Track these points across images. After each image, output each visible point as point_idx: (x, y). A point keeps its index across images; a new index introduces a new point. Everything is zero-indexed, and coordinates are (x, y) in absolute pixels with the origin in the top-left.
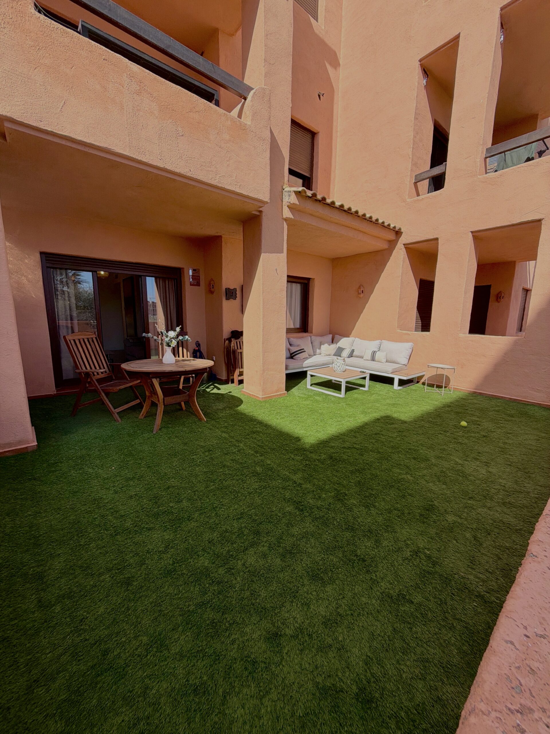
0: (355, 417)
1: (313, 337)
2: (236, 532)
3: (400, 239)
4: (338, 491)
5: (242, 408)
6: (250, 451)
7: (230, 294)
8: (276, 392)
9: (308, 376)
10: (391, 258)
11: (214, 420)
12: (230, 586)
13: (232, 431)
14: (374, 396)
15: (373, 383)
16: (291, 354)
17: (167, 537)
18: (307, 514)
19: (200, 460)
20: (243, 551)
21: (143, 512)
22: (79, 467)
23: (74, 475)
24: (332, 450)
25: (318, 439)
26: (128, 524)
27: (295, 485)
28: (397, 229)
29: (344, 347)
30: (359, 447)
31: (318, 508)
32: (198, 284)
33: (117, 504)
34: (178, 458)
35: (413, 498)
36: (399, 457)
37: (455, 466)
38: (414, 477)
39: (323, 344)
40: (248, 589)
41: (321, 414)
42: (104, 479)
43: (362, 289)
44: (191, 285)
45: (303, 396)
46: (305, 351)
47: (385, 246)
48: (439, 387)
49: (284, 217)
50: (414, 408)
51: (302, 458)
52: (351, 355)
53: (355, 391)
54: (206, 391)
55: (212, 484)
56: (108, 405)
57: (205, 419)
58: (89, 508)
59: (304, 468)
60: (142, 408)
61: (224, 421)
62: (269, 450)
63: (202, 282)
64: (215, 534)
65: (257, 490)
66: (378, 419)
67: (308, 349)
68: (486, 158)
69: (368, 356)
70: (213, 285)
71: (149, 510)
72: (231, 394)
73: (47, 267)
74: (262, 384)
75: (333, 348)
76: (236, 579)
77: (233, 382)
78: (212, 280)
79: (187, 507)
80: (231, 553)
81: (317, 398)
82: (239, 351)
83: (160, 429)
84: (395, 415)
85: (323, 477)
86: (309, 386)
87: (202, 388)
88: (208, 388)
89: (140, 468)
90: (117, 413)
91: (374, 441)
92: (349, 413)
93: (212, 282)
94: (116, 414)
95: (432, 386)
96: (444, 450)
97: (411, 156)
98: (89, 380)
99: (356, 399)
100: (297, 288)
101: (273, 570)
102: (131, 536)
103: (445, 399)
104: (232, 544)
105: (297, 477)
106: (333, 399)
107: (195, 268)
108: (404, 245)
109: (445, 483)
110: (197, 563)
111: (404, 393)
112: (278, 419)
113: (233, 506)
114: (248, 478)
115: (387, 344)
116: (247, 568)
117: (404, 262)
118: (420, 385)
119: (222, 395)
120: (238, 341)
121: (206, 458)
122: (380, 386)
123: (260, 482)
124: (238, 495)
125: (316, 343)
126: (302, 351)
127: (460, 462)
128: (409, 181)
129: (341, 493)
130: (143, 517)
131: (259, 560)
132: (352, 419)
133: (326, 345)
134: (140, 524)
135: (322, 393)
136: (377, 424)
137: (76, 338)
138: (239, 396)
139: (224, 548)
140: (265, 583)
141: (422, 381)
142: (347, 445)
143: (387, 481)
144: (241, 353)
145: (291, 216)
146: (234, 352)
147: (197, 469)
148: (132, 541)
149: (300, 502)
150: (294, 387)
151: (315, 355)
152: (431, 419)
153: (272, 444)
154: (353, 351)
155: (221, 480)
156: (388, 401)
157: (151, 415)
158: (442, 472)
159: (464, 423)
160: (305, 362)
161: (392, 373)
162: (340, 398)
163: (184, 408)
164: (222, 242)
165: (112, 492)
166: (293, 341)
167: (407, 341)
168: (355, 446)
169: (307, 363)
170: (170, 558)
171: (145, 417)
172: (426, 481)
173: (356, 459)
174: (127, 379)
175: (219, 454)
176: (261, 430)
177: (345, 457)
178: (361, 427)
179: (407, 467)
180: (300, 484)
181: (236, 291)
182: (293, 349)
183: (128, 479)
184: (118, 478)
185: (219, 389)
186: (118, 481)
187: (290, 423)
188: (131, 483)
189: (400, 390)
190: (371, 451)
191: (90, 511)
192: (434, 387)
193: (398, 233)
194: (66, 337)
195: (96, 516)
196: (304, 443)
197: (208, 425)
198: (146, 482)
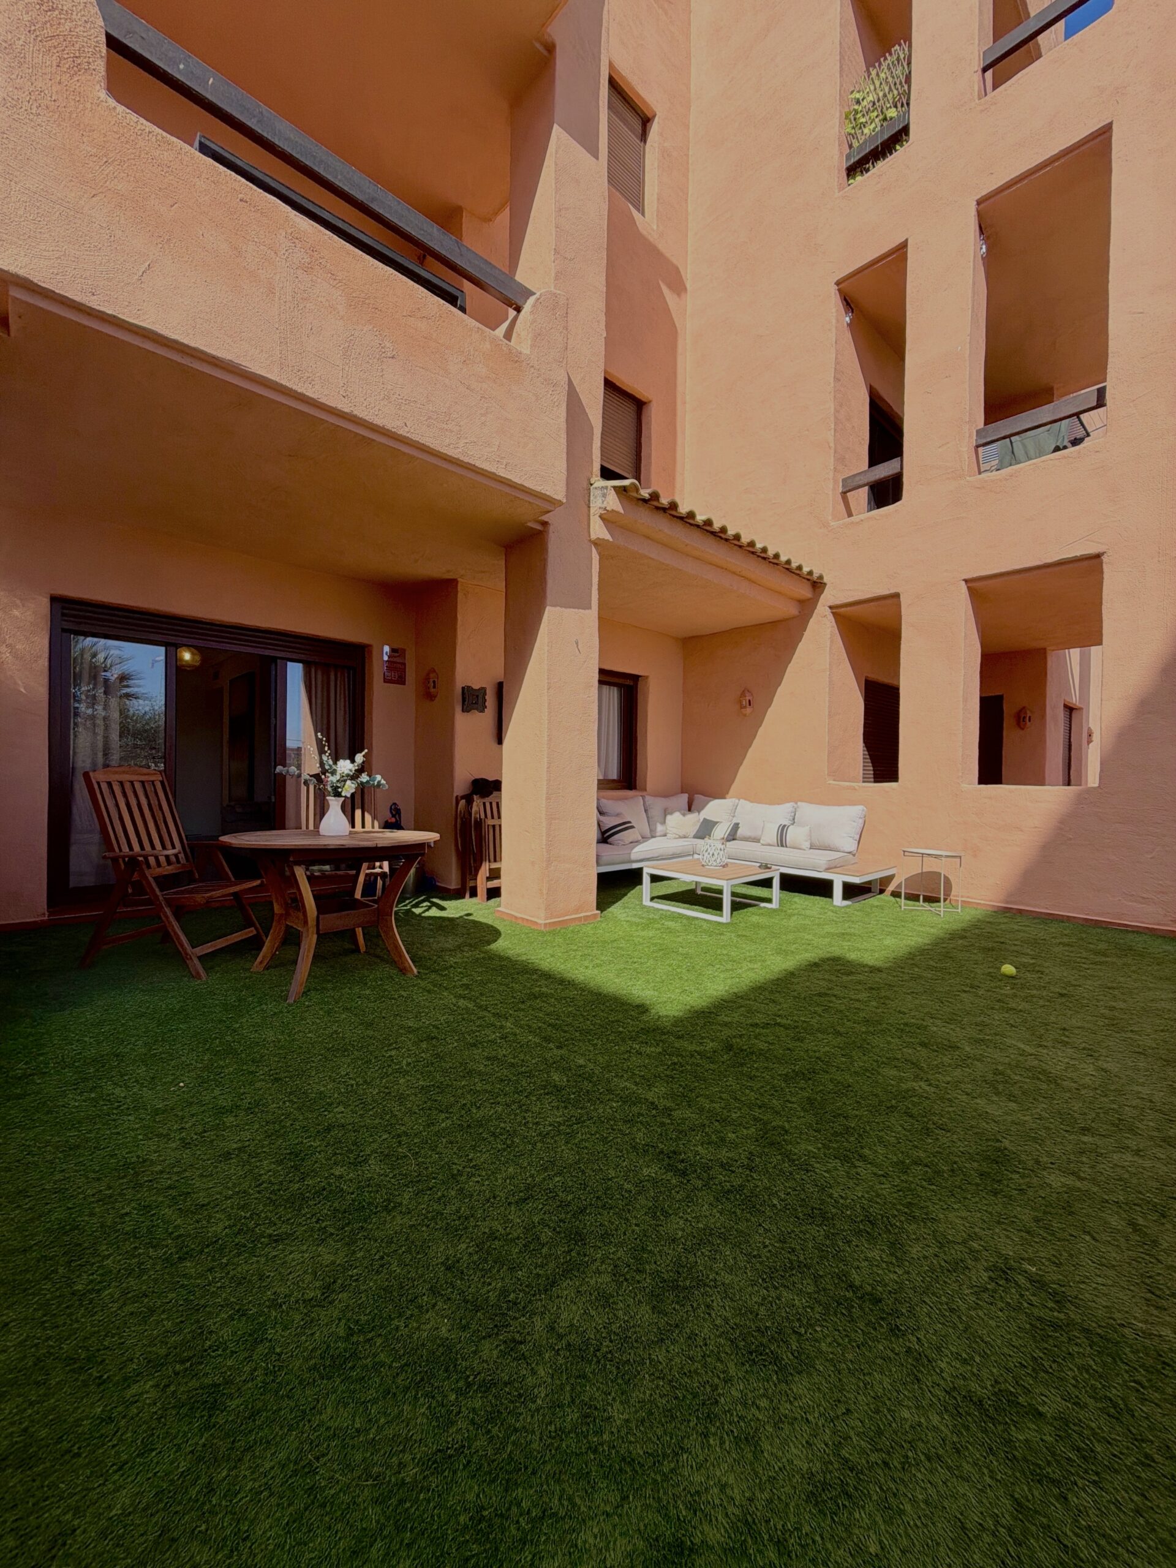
0: (764, 961)
1: (648, 798)
2: (518, 1238)
3: (822, 596)
4: (765, 1124)
5: (500, 946)
6: (530, 1038)
7: (472, 699)
8: (577, 911)
9: (646, 879)
10: (806, 634)
11: (435, 971)
12: (520, 1396)
13: (481, 994)
14: (795, 918)
15: (787, 895)
16: (603, 833)
17: (328, 1258)
18: (699, 1183)
19: (409, 1060)
20: (546, 1290)
21: (259, 1192)
22: (90, 1084)
23: (73, 1103)
24: (727, 1032)
25: (688, 1007)
26: (218, 1227)
27: (654, 1112)
28: (815, 575)
29: (715, 820)
30: (789, 1022)
31: (722, 1166)
32: (401, 681)
33: (187, 1174)
34: (352, 1057)
35: (949, 1134)
36: (889, 1043)
37: (1020, 1058)
38: (937, 1087)
39: (671, 813)
40: (573, 1401)
41: (686, 956)
42: (157, 1112)
43: (748, 698)
44: (386, 681)
45: (637, 920)
46: (632, 827)
47: (792, 610)
48: (929, 900)
49: (593, 537)
50: (889, 941)
51: (659, 1050)
52: (732, 836)
53: (750, 909)
54: (413, 913)
55: (443, 1116)
56: (178, 938)
57: (415, 970)
58: (110, 1188)
59: (668, 1073)
60: (260, 949)
61: (461, 973)
62: (577, 1034)
63: (411, 675)
64: (464, 1246)
65: (561, 1128)
66: (816, 965)
67: (640, 823)
68: (977, 446)
69: (771, 836)
70: (434, 682)
71: (276, 1187)
72: (471, 918)
73: (64, 630)
74: (545, 892)
75: (693, 820)
76: (534, 1372)
77: (474, 893)
78: (433, 671)
79: (380, 1175)
80: (512, 1296)
81: (671, 924)
82: (490, 822)
83: (304, 993)
84: (852, 956)
85: (720, 1092)
86: (647, 902)
87: (403, 907)
88: (416, 906)
89: (251, 1083)
90: (200, 958)
91: (819, 1010)
92: (748, 954)
93: (432, 675)
94: (196, 961)
95: (913, 897)
96: (983, 1024)
97: (832, 445)
98: (136, 877)
99: (757, 926)
100: (613, 695)
101: (636, 1341)
102: (224, 1261)
103: (949, 923)
104: (512, 1269)
105: (657, 1093)
106: (705, 926)
107: (395, 646)
108: (830, 607)
109: (1012, 1097)
110: (418, 1328)
111: (859, 913)
112: (587, 967)
113: (503, 1168)
114: (534, 1098)
115: (809, 812)
116: (560, 1337)
117: (832, 642)
118: (886, 897)
119: (451, 920)
120: (487, 800)
121: (423, 1055)
122: (800, 900)
123: (566, 1107)
124: (513, 1142)
125: (656, 811)
126: (626, 826)
127: (1028, 1049)
128: (831, 491)
129: (774, 1128)
130: (261, 1207)
131: (593, 1313)
132: (757, 966)
133: (677, 815)
134: (252, 1224)
135: (679, 914)
136: (816, 974)
137: (114, 778)
138: (490, 923)
139: (490, 1284)
140: (620, 1381)
141: (891, 888)
142: (759, 1019)
143: (876, 1095)
144: (494, 826)
145: (608, 537)
146: (479, 824)
147: (402, 1081)
148: (228, 1273)
149: (675, 1153)
150: (614, 903)
151: (653, 837)
152: (931, 963)
153: (581, 1020)
154: (736, 826)
155: (465, 1105)
156: (828, 929)
157: (284, 963)
158: (996, 1072)
159: (1008, 969)
160: (636, 850)
161: (827, 870)
162: (719, 923)
163: (363, 948)
164: (457, 592)
165: (174, 1145)
166: (609, 805)
167: (852, 803)
168: (779, 1020)
169: (639, 851)
170: (340, 1320)
171: (267, 968)
172: (968, 1094)
173: (789, 1049)
174: (229, 879)
175: (456, 1044)
176: (552, 991)
177: (763, 1046)
178: (778, 979)
179: (913, 1064)
180: (667, 1112)
181: (485, 694)
182: (609, 822)
183: (221, 1111)
184: (195, 1109)
185: (442, 908)
186: (193, 1115)
187: (618, 976)
188: (230, 1120)
189: (847, 907)
190: (818, 1030)
191: (110, 1197)
192: (918, 900)
193: (817, 585)
194: (91, 774)
195: (127, 1210)
196: (659, 1017)
197: (423, 984)
198: (270, 1117)
